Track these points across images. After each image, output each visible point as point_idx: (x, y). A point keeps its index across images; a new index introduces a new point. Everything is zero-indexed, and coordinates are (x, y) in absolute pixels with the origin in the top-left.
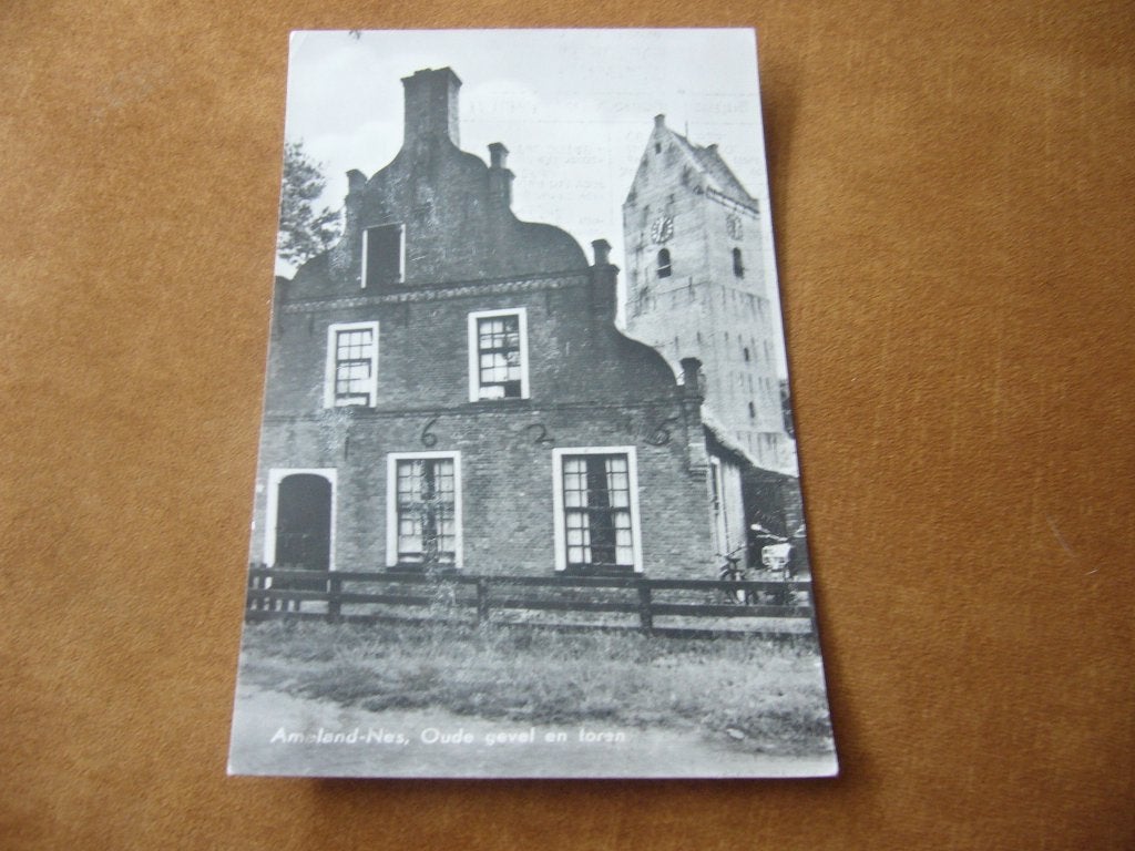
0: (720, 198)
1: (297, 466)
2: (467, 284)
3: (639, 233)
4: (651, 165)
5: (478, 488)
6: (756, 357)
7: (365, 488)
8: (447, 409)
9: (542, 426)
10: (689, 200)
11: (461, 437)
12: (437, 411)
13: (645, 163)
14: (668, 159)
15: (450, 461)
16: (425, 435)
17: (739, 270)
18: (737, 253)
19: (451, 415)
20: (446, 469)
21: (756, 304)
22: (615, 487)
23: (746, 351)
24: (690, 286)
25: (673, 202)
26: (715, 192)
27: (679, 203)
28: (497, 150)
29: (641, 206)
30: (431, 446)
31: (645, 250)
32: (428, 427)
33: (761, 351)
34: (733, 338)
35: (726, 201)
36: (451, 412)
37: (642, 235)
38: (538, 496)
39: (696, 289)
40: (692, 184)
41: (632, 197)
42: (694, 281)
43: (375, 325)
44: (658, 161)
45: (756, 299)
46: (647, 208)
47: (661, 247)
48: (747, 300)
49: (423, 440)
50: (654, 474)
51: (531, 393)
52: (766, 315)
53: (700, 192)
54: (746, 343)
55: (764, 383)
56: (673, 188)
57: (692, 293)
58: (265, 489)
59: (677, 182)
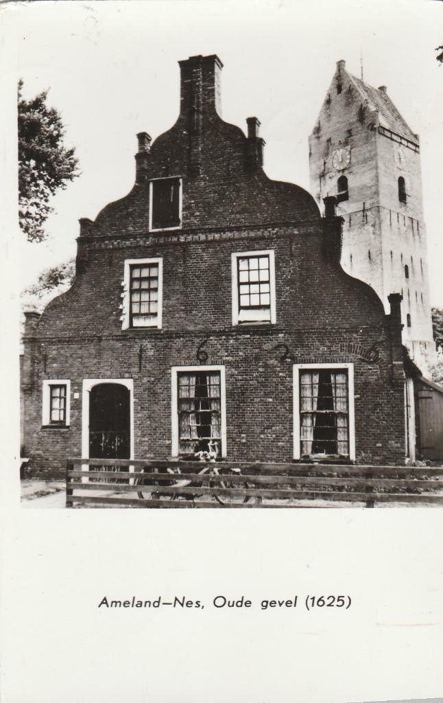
0: (388, 134)
1: (103, 377)
2: (231, 230)
3: (322, 162)
4: (333, 103)
5: (237, 396)
6: (413, 273)
7: (154, 393)
8: (215, 332)
9: (286, 346)
10: (364, 135)
11: (226, 354)
12: (208, 334)
13: (328, 102)
14: (347, 98)
15: (218, 373)
16: (199, 353)
17: (403, 197)
18: (401, 181)
19: (218, 337)
20: (214, 380)
21: (415, 225)
22: (337, 395)
23: (406, 267)
24: (364, 210)
25: (351, 136)
26: (384, 129)
27: (355, 138)
28: (252, 122)
29: (324, 139)
30: (203, 362)
31: (327, 177)
32: (202, 346)
33: (418, 269)
34: (396, 256)
35: (394, 137)
36: (219, 334)
37: (325, 163)
38: (283, 402)
39: (369, 213)
40: (368, 121)
41: (318, 130)
42: (367, 206)
43: (160, 261)
44: (339, 100)
45: (415, 222)
46: (329, 140)
47: (339, 175)
48: (408, 222)
49: (198, 356)
50: (366, 384)
51: (278, 319)
52: (422, 237)
53: (373, 129)
54: (407, 262)
55: (419, 297)
56: (351, 124)
57: (365, 216)
58: (81, 396)
59: (355, 119)
